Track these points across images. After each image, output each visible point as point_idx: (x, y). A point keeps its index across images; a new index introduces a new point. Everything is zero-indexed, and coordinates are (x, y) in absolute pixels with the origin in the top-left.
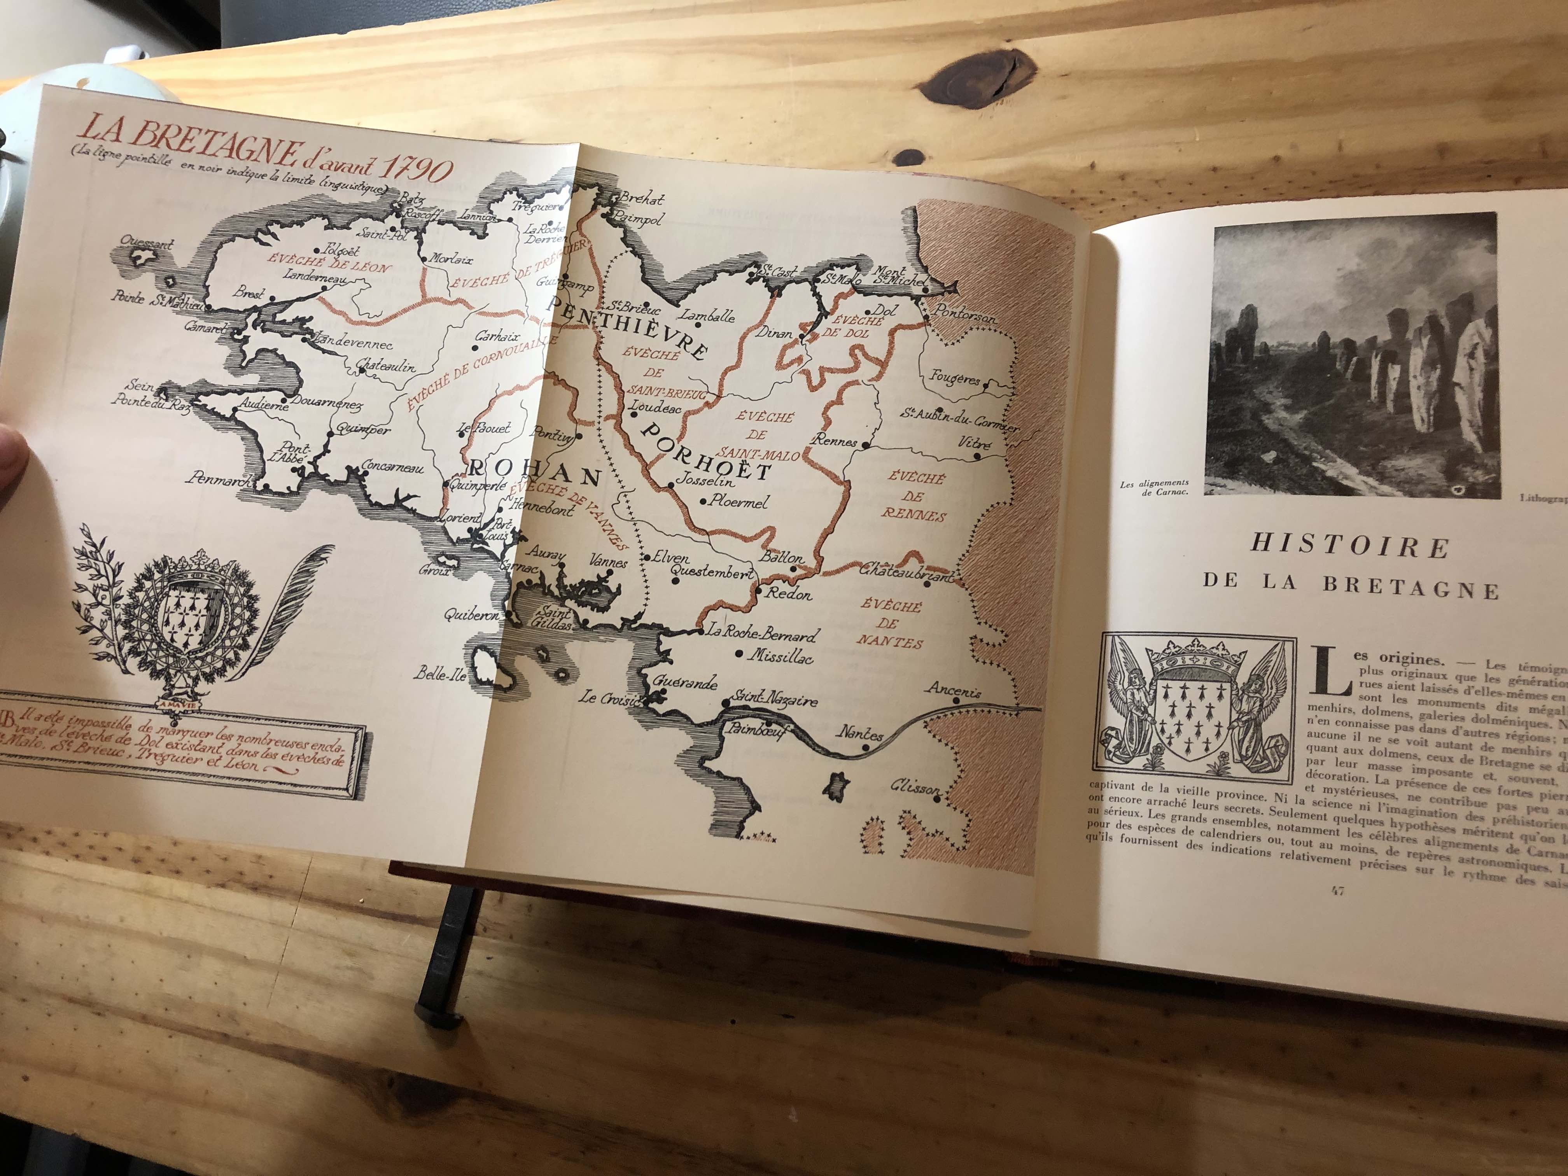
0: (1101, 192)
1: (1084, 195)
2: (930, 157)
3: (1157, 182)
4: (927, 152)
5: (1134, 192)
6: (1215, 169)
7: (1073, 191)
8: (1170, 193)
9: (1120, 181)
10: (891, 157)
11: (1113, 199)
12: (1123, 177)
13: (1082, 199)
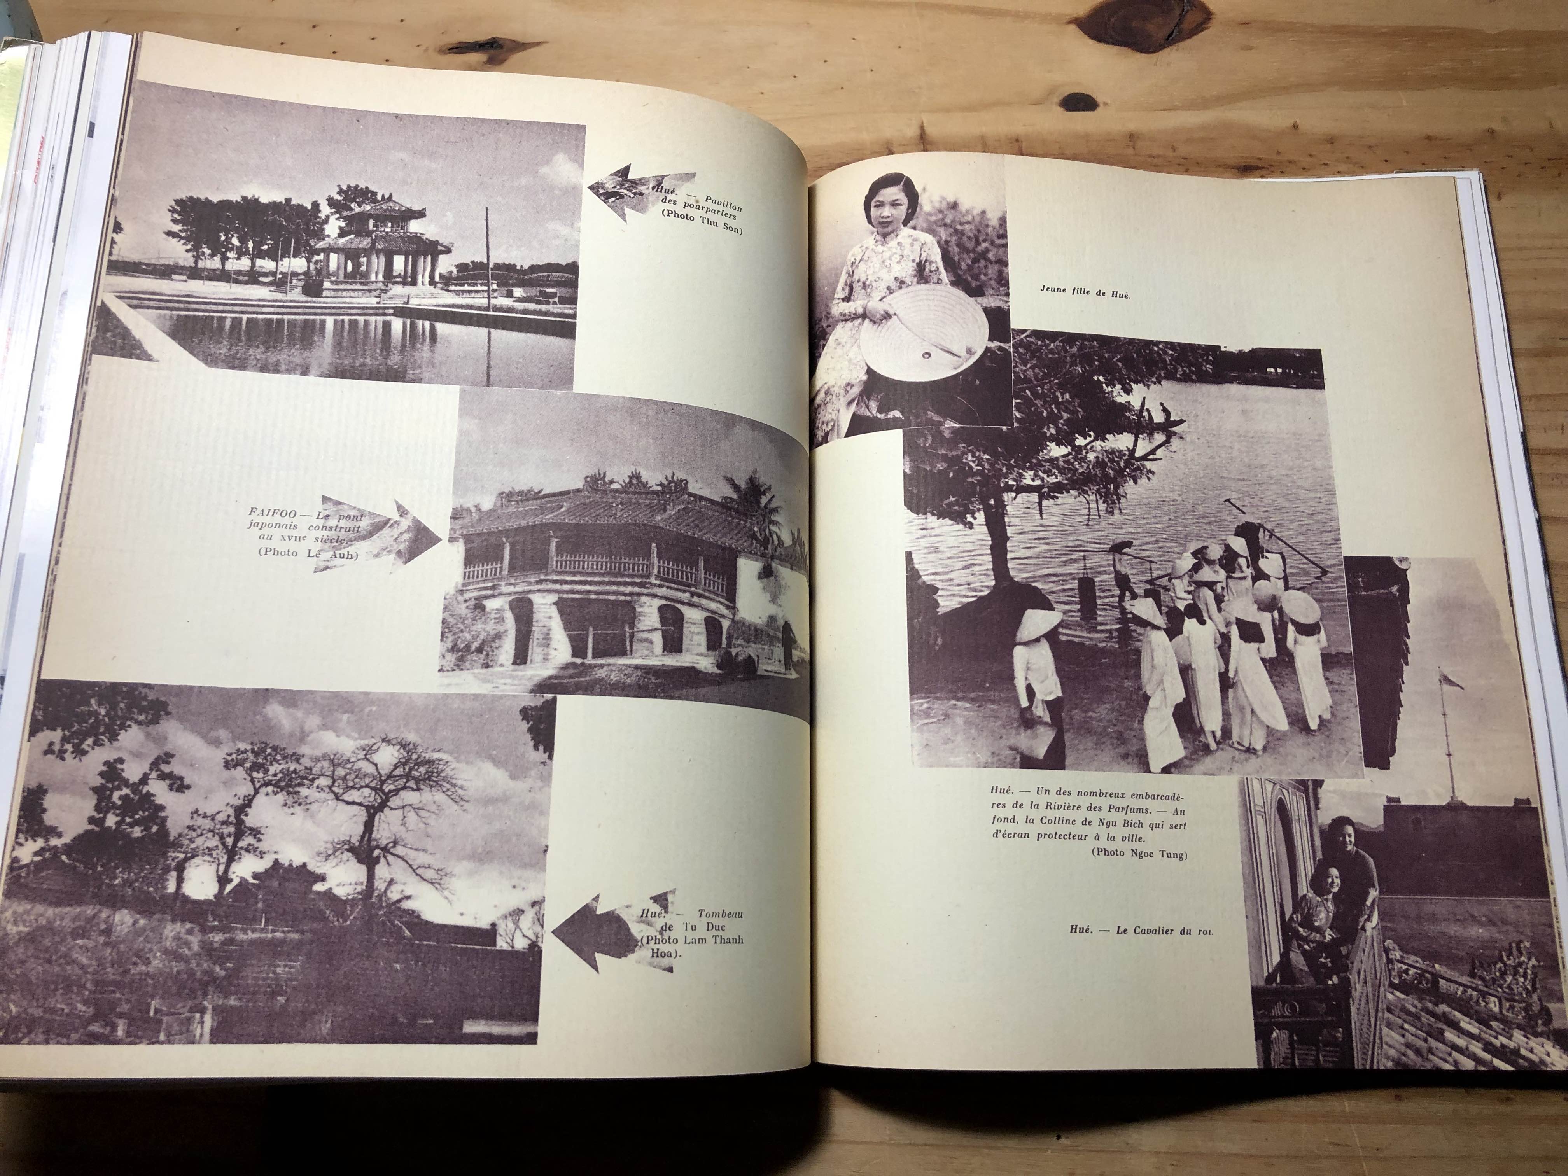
0: (1311, 155)
1: (1292, 158)
2: (1105, 104)
3: (1370, 147)
4: (1099, 98)
5: (1348, 158)
6: (1429, 138)
7: (1279, 153)
8: (1387, 161)
9: (1329, 146)
10: (1057, 99)
11: (1326, 164)
12: (1331, 140)
13: (1290, 162)
